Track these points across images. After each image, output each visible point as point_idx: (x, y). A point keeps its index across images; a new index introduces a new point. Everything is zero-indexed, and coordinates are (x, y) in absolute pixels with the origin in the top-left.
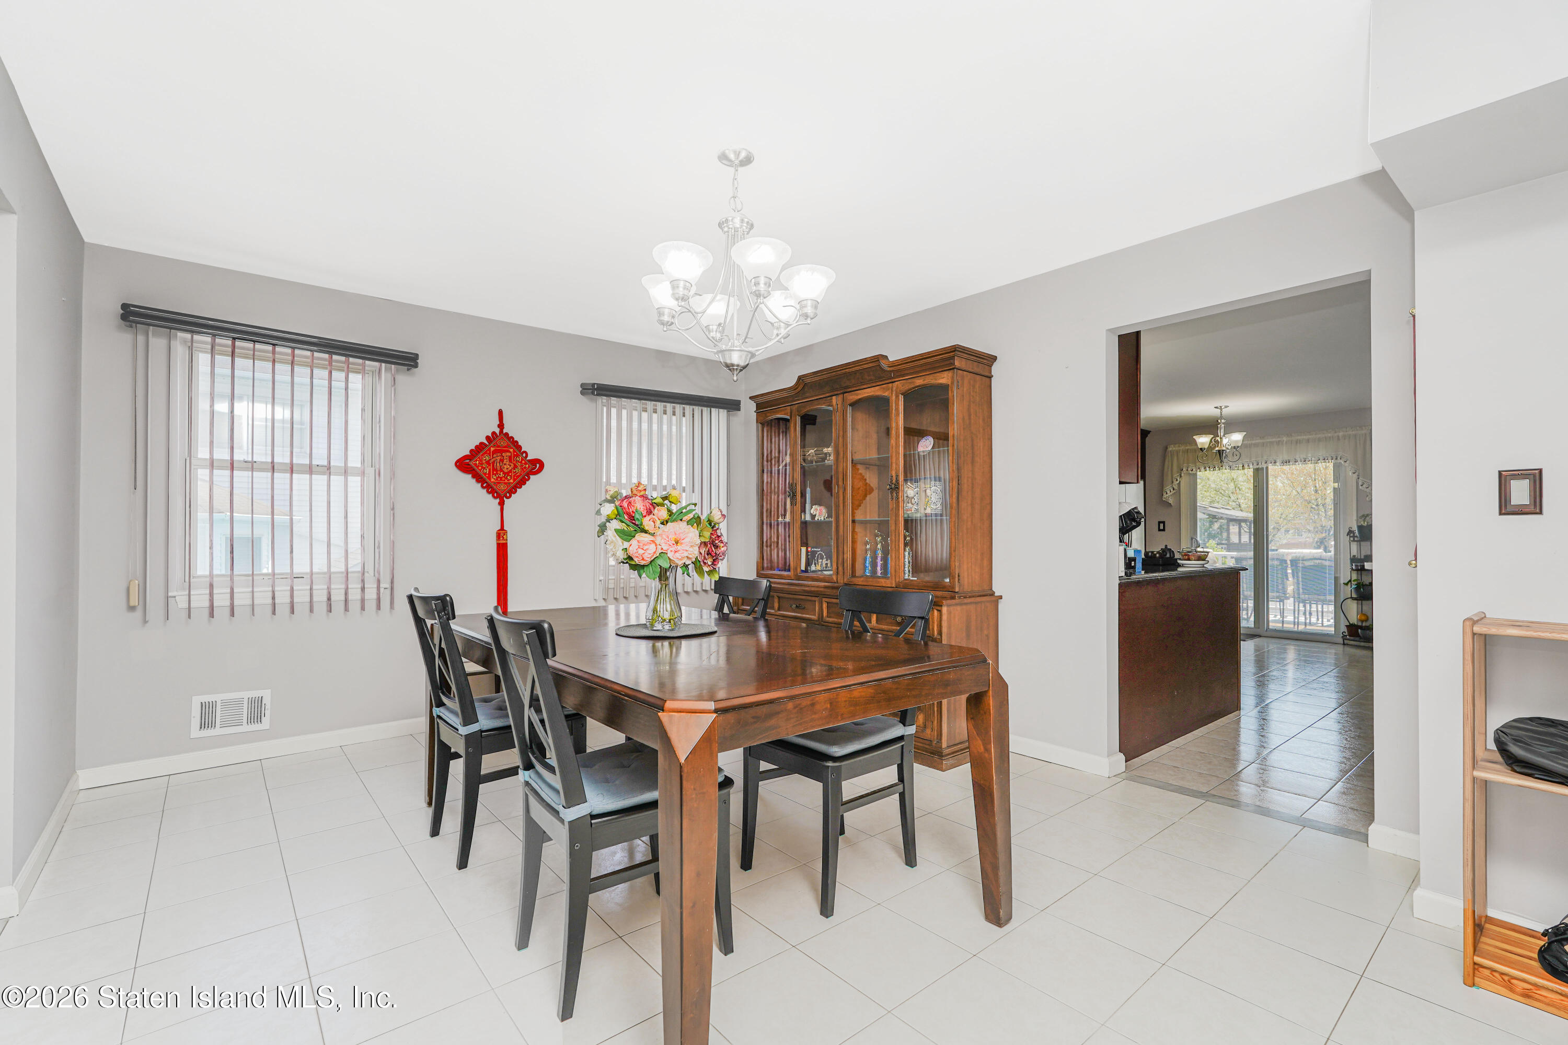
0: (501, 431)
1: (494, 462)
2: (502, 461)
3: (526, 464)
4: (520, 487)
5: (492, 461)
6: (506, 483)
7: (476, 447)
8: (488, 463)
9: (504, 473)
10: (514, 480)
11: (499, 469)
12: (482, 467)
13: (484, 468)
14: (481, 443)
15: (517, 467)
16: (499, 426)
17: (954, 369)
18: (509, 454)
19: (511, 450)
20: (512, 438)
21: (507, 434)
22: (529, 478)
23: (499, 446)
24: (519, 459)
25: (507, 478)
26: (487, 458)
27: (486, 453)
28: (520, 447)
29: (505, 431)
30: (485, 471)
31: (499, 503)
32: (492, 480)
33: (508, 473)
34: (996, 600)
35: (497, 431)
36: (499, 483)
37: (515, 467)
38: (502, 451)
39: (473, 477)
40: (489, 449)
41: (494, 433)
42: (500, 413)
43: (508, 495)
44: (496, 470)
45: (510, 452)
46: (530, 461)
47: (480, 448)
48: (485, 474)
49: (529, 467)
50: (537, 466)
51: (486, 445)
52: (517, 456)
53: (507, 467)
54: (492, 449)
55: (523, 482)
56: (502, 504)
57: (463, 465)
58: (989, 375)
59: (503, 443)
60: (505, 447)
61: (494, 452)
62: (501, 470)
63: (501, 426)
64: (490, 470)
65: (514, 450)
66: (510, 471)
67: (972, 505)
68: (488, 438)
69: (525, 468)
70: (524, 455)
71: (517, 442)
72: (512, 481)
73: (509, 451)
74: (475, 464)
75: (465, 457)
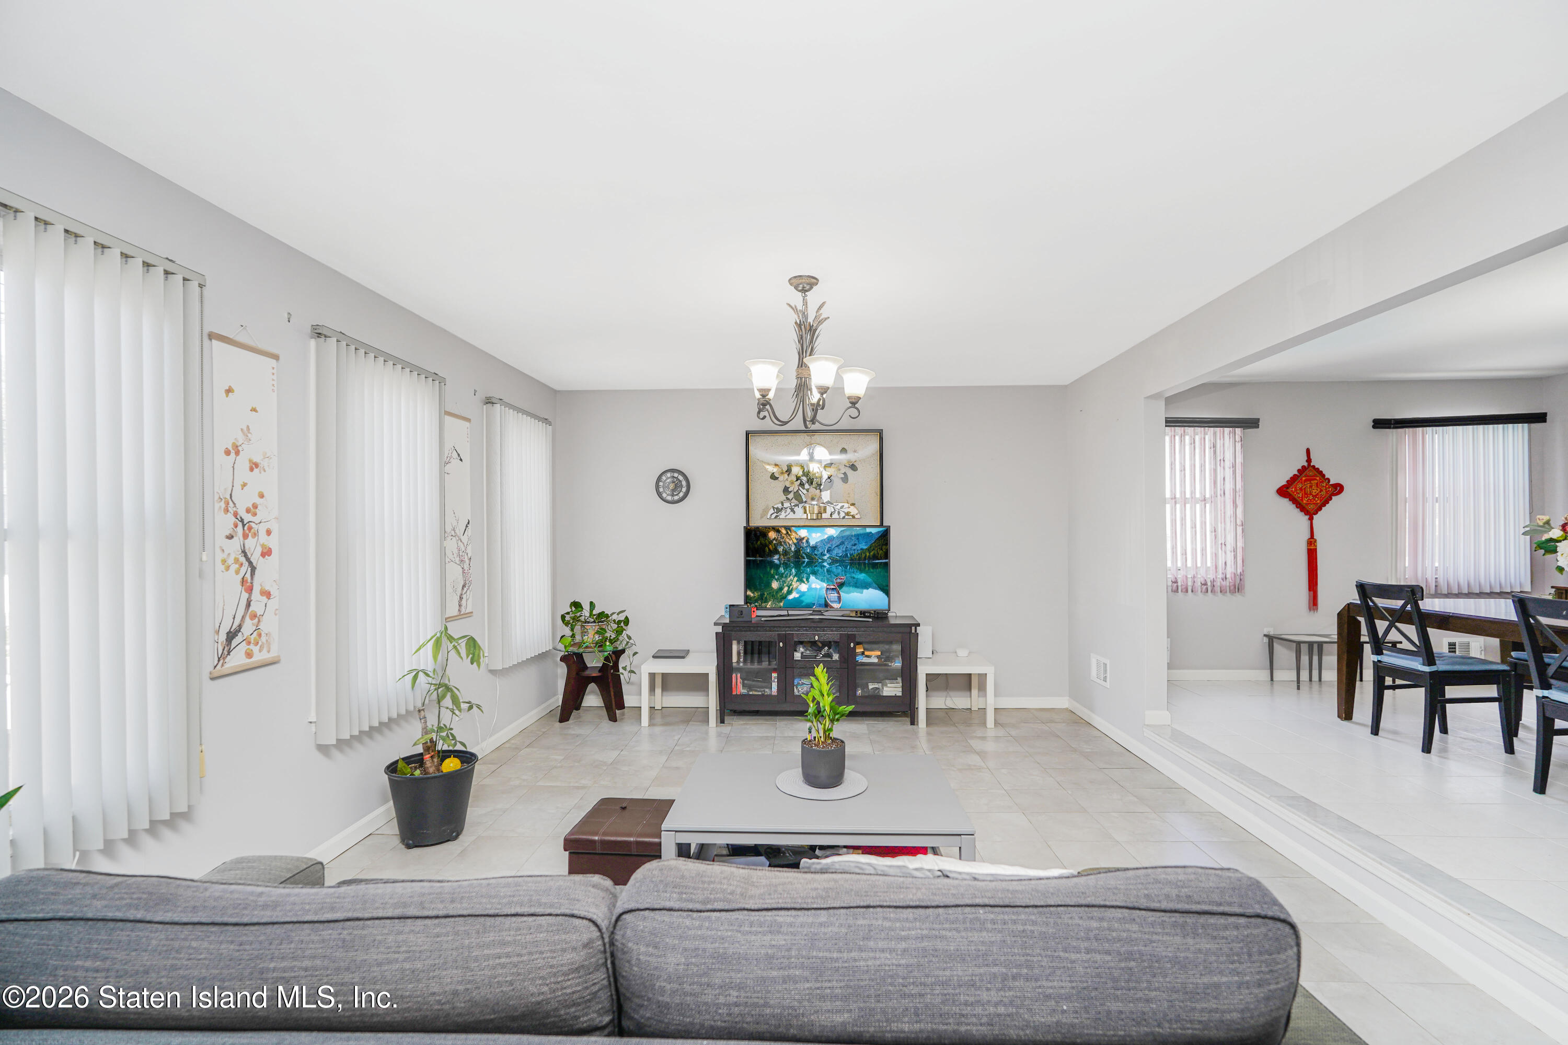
0: (1309, 464)
1: (1305, 488)
2: (1311, 487)
3: (1329, 488)
4: (1325, 506)
5: (1303, 487)
6: (1314, 504)
7: (1291, 478)
8: (1301, 489)
9: (1313, 496)
10: (1321, 501)
11: (1309, 493)
12: (1296, 493)
13: (1298, 493)
14: (1295, 475)
16: (1307, 461)
18: (1316, 481)
20: (1318, 469)
21: (1314, 467)
22: (1332, 499)
23: (1308, 476)
24: (1324, 484)
25: (1315, 500)
26: (1300, 486)
27: (1298, 482)
28: (1324, 476)
29: (1311, 464)
30: (1298, 495)
31: (1309, 519)
32: (1304, 502)
33: (1316, 496)
35: (1306, 464)
36: (1309, 504)
37: (1321, 491)
38: (1310, 480)
39: (1290, 500)
40: (1301, 479)
41: (1303, 467)
42: (1308, 451)
43: (1316, 512)
44: (1306, 494)
46: (1332, 485)
47: (1294, 479)
48: (1298, 497)
49: (1331, 490)
50: (1338, 489)
51: (1299, 476)
52: (1322, 482)
53: (1314, 492)
54: (1303, 478)
55: (1326, 502)
56: (1311, 519)
57: (1283, 492)
59: (1311, 473)
60: (1313, 476)
61: (1305, 481)
62: (1311, 494)
63: (1309, 460)
64: (1302, 494)
65: (1319, 478)
66: (1317, 494)
68: (1299, 470)
69: (1329, 491)
70: (1328, 481)
71: (1321, 472)
72: (1318, 502)
73: (1316, 479)
74: (1291, 491)
75: (1283, 486)
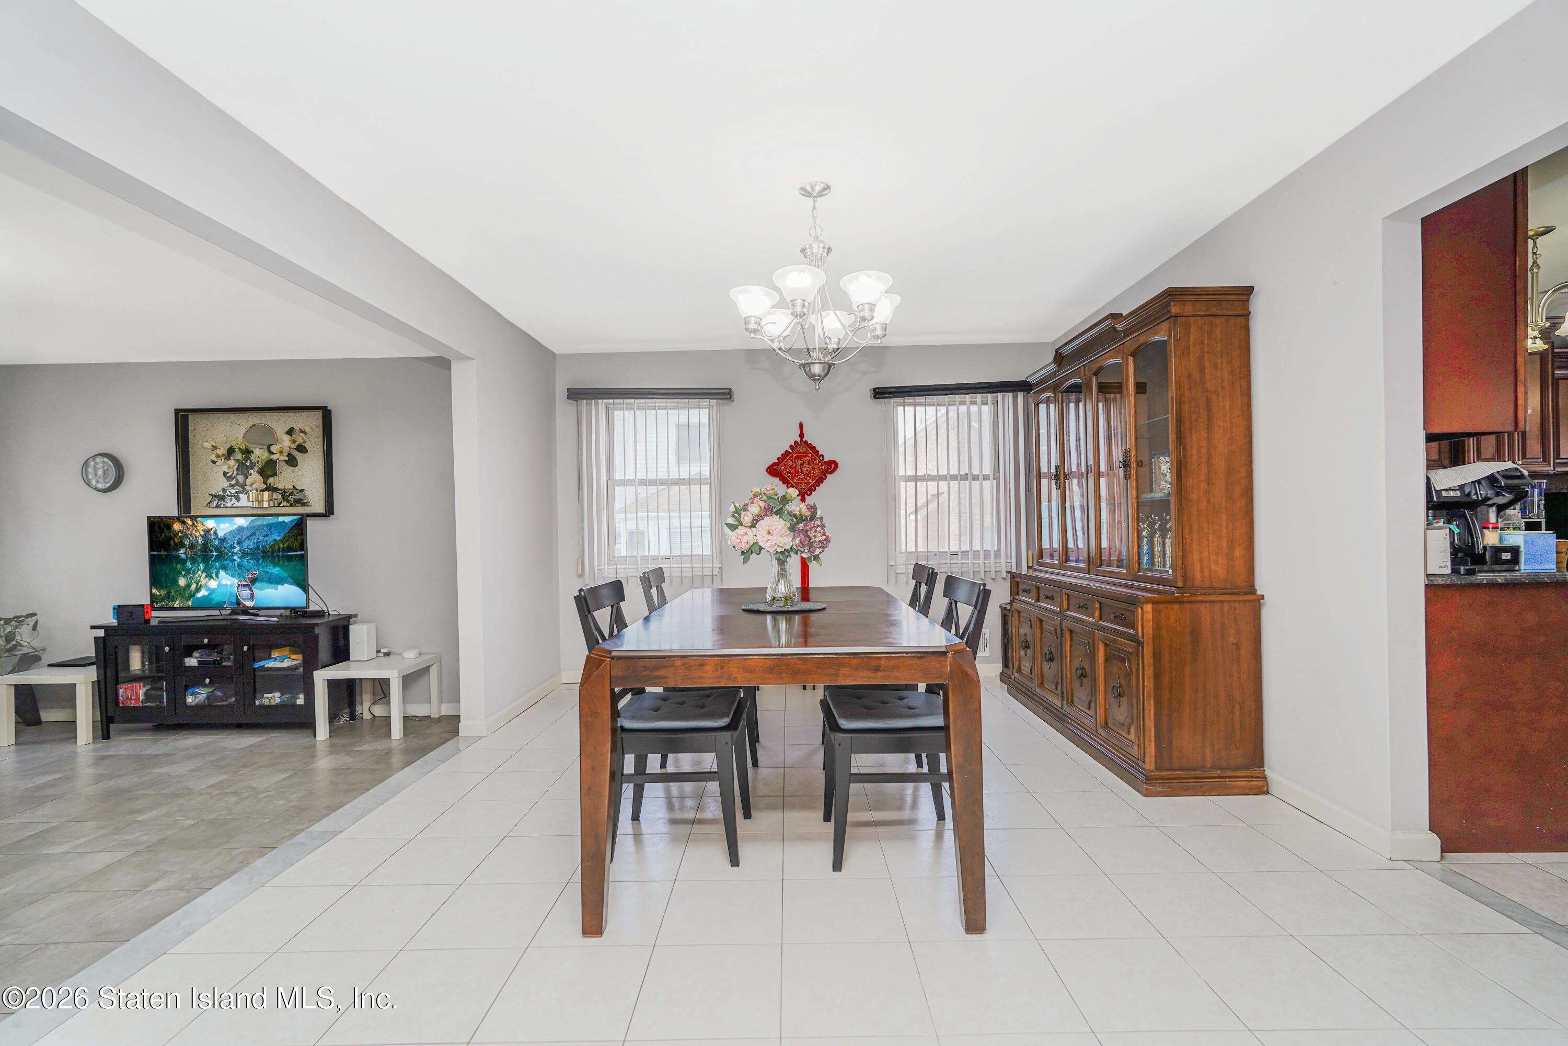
0: (802, 440)
1: (796, 466)
2: (802, 464)
3: (822, 465)
4: (819, 485)
5: (794, 465)
6: (806, 483)
7: (783, 454)
8: (791, 467)
9: (804, 475)
10: (813, 480)
11: (800, 471)
12: (787, 471)
13: (788, 472)
14: (786, 452)
15: (815, 469)
16: (800, 436)
17: (1170, 318)
18: (808, 458)
19: (810, 455)
20: (810, 444)
21: (806, 442)
22: (826, 477)
23: (800, 453)
24: (816, 462)
25: (806, 479)
26: (791, 463)
27: (789, 459)
28: (817, 452)
29: (804, 440)
30: (789, 474)
31: (802, 500)
32: (795, 481)
33: (807, 475)
34: (1255, 602)
35: (799, 440)
36: (800, 483)
37: (814, 468)
38: (801, 457)
39: (780, 479)
40: (792, 456)
41: (796, 442)
42: (801, 425)
43: (809, 493)
44: (798, 473)
45: (809, 456)
46: (826, 463)
47: (786, 455)
48: (789, 476)
49: (825, 468)
50: (832, 466)
51: (790, 453)
52: (815, 459)
53: (806, 470)
54: (794, 455)
55: (820, 481)
57: (773, 470)
58: (1244, 312)
59: (802, 450)
60: (805, 453)
61: (796, 458)
62: (802, 472)
63: (802, 435)
64: (792, 473)
65: (812, 456)
66: (809, 473)
67: (1209, 482)
68: (791, 446)
69: (822, 469)
70: (821, 458)
71: (815, 447)
72: (811, 481)
73: (807, 456)
74: (781, 469)
75: (775, 464)
